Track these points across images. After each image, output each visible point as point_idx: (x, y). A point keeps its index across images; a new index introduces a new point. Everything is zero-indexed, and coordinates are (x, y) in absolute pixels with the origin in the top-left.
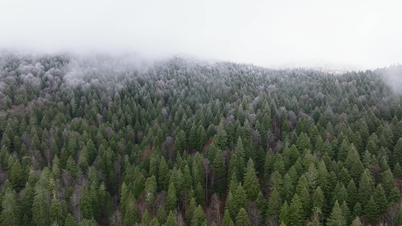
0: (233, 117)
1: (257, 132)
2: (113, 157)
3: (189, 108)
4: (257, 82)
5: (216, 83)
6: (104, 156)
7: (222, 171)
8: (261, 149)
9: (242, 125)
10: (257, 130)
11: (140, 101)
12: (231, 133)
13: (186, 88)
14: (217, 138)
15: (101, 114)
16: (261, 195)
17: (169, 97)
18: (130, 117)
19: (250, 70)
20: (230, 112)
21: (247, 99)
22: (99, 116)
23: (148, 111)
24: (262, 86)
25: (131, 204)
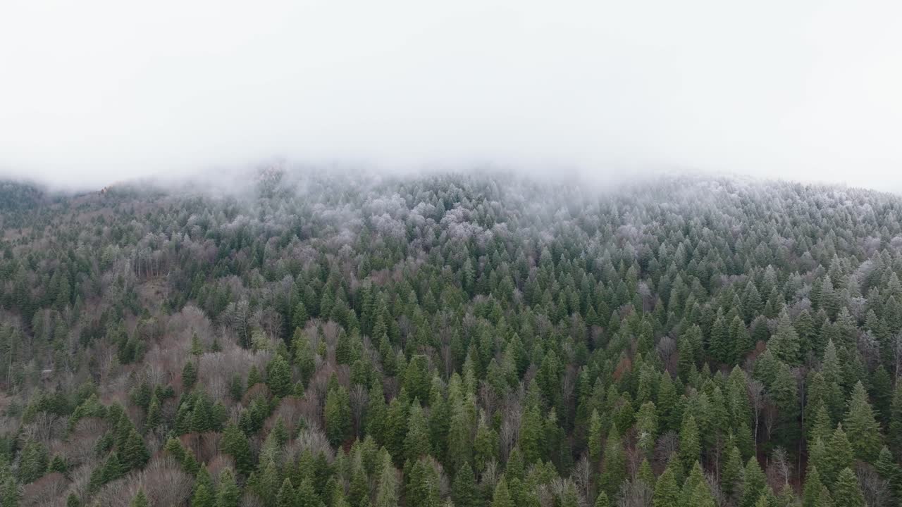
0: (810, 303)
1: (869, 337)
2: (559, 369)
3: (698, 283)
4: (861, 227)
5: (755, 230)
6: (542, 365)
7: (791, 407)
8: (881, 370)
9: (833, 320)
10: (870, 331)
11: (590, 268)
12: (807, 335)
13: (687, 241)
14: (778, 342)
15: (521, 290)
16: (887, 454)
17: (650, 259)
18: (575, 298)
19: (840, 199)
20: (799, 291)
21: (841, 265)
22: (517, 293)
23: (610, 288)
24: (874, 237)
25: (614, 447)
